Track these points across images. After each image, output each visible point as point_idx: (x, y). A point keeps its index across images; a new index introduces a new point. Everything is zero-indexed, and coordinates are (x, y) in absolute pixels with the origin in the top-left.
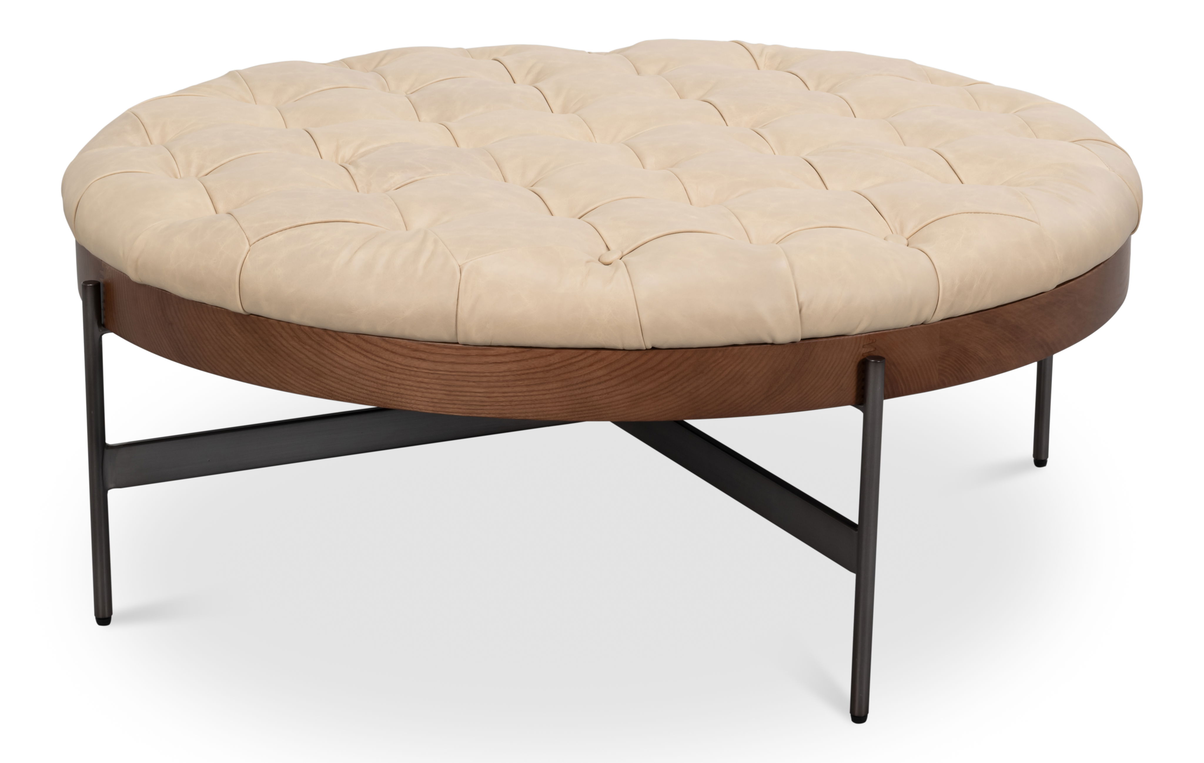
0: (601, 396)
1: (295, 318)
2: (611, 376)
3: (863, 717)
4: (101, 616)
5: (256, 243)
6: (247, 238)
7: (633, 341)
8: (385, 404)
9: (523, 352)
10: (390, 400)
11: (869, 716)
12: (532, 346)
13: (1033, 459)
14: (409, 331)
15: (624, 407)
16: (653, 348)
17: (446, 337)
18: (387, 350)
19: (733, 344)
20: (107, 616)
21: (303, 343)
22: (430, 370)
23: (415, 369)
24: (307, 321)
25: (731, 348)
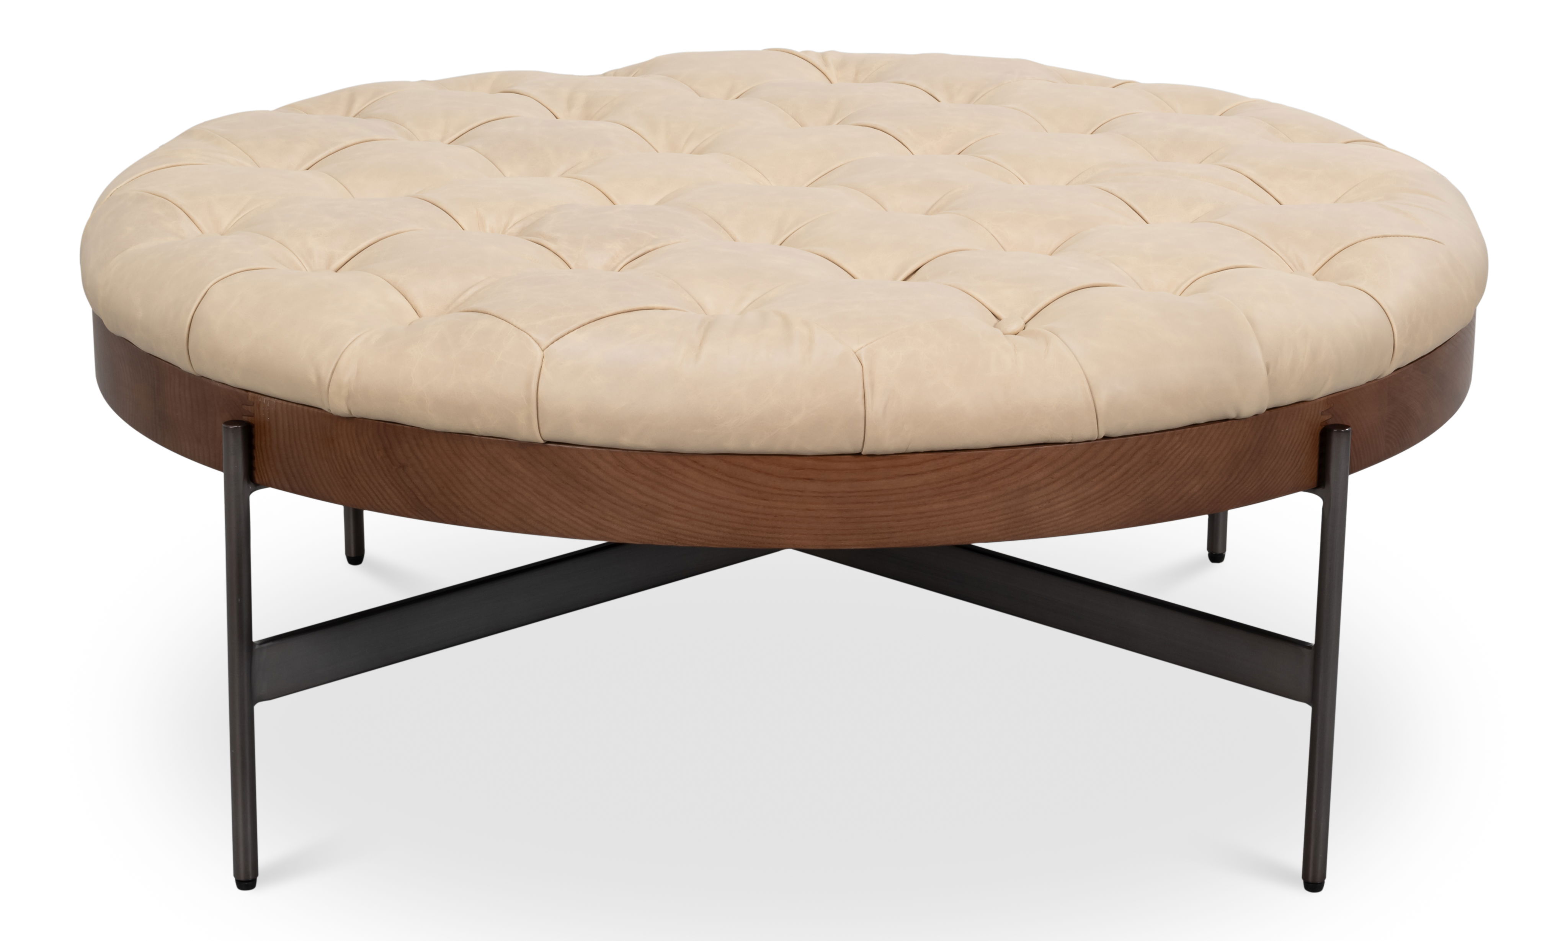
0: (1040, 506)
1: (627, 440)
2: (1053, 478)
3: (1320, 884)
4: (242, 878)
5: (550, 346)
6: (536, 341)
7: (1087, 431)
8: (754, 543)
9: (944, 457)
10: (763, 537)
11: (1327, 882)
12: (958, 449)
13: (1207, 553)
14: (796, 445)
15: (1067, 516)
16: (1105, 438)
17: (848, 447)
18: (759, 472)
19: (1192, 424)
20: (251, 878)
21: (633, 474)
22: (820, 493)
23: (799, 494)
24: (646, 443)
25: (1189, 429)
